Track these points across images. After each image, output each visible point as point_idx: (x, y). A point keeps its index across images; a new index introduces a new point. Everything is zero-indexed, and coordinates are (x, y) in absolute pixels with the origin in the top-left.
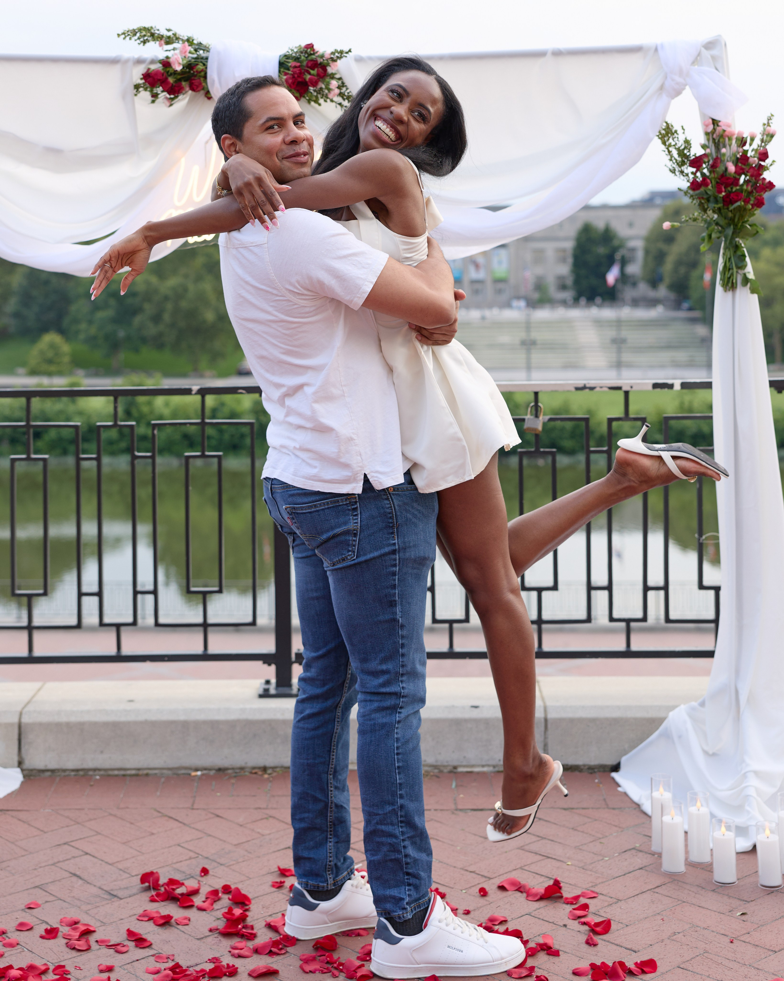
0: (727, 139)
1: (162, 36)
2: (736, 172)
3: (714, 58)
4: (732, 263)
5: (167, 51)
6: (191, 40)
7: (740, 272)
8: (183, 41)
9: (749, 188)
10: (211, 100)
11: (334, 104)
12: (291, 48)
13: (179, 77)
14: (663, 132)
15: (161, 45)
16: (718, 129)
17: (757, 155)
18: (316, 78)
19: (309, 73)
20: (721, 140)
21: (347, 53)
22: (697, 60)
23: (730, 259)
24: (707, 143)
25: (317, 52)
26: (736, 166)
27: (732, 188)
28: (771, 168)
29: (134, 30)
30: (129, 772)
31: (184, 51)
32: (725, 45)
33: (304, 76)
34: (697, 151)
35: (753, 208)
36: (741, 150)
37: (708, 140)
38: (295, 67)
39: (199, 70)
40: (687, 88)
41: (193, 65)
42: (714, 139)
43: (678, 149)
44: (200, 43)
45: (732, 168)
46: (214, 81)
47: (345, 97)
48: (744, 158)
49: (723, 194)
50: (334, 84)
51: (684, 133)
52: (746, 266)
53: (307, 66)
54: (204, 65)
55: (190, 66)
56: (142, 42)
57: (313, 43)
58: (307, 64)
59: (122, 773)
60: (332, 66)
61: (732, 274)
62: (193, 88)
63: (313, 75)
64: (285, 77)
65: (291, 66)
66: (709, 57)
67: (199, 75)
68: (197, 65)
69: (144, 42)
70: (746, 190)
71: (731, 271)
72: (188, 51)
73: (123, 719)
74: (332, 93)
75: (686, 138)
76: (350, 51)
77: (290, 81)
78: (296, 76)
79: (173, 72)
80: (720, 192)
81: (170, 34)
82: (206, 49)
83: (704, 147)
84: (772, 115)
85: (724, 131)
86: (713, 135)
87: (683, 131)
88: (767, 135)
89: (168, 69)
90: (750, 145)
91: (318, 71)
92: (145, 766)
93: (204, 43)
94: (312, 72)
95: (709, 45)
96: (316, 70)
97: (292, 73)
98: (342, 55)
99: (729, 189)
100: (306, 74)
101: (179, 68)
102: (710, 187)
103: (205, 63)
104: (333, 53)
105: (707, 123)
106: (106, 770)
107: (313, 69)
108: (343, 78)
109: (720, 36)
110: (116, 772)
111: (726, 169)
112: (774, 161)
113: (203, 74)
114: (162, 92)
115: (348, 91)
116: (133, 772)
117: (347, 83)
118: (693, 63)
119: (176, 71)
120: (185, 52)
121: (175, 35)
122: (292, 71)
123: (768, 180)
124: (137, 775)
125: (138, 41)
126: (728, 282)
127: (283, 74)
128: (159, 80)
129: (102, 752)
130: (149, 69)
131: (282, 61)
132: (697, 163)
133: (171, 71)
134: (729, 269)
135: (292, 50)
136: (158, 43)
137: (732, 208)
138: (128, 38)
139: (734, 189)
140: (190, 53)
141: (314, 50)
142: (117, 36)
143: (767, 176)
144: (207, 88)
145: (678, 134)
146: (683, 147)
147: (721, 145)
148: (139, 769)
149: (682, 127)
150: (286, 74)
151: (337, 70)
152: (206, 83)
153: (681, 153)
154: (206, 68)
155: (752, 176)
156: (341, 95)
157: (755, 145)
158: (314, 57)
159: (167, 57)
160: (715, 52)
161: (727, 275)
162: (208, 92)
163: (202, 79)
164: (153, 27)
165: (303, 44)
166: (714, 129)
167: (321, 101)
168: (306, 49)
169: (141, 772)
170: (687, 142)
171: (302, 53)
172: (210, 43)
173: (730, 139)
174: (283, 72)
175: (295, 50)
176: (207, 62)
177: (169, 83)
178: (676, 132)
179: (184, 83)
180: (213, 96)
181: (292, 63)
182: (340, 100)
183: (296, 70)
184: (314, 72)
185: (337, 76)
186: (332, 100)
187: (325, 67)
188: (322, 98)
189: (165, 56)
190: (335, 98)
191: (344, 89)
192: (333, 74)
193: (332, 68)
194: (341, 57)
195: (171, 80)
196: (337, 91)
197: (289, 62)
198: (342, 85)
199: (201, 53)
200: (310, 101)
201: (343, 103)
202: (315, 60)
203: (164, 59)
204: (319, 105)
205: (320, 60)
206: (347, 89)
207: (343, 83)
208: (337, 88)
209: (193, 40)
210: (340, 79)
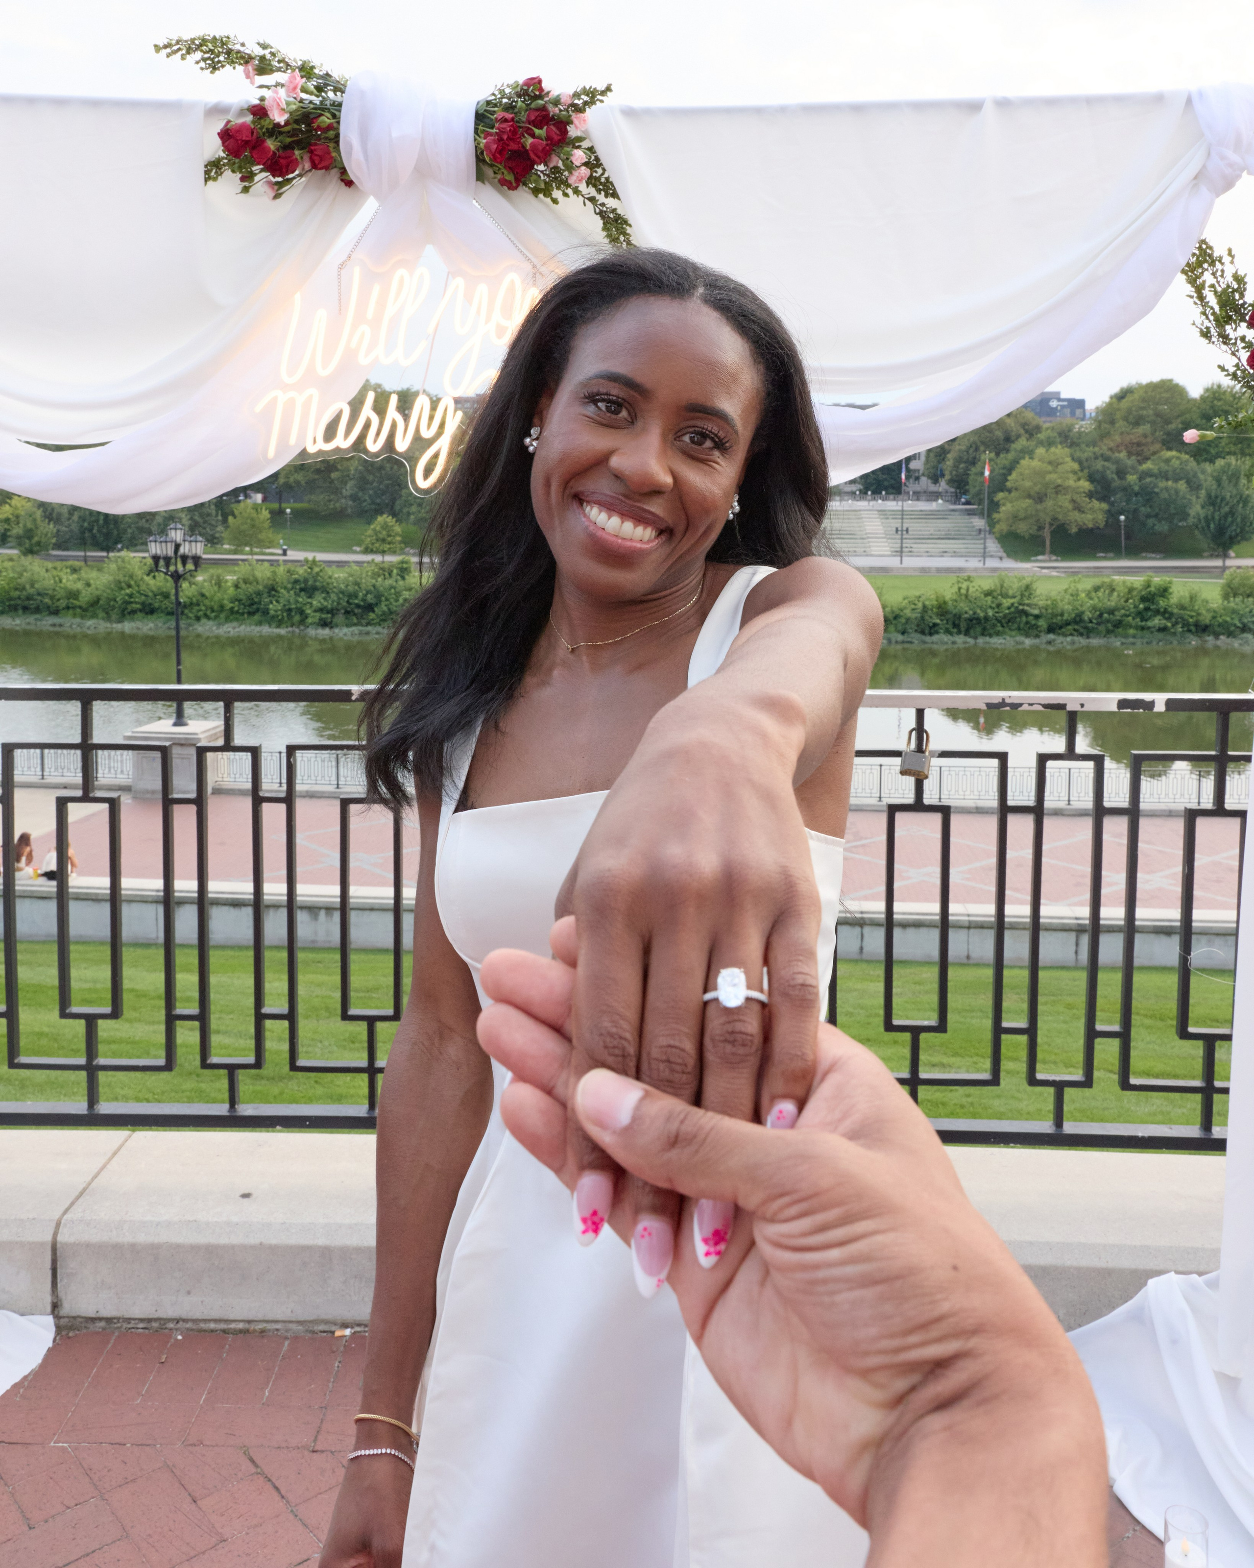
1: (252, 57)
5: (261, 87)
6: (308, 68)
8: (293, 69)
10: (352, 187)
11: (580, 199)
12: (499, 87)
13: (285, 140)
15: (248, 75)
18: (545, 142)
19: (533, 135)
21: (603, 93)
25: (548, 93)
30: (233, 1326)
31: (292, 86)
33: (522, 140)
38: (505, 120)
39: (324, 126)
40: (1245, 174)
41: (311, 116)
43: (1220, 293)
44: (327, 74)
46: (351, 147)
47: (600, 187)
50: (579, 156)
53: (528, 121)
54: (334, 116)
55: (303, 117)
56: (209, 65)
57: (541, 76)
58: (528, 116)
59: (223, 1326)
60: (576, 121)
62: (316, 164)
63: (539, 138)
64: (486, 140)
65: (497, 119)
67: (324, 135)
68: (321, 115)
69: (214, 69)
72: (302, 89)
73: (224, 1240)
74: (576, 173)
75: (1237, 273)
76: (609, 88)
77: (497, 146)
78: (506, 136)
79: (271, 126)
81: (265, 53)
82: (339, 88)
89: (263, 123)
91: (549, 130)
92: (260, 1317)
93: (336, 75)
94: (537, 132)
96: (545, 128)
97: (499, 131)
98: (595, 99)
100: (526, 135)
101: (281, 118)
103: (337, 113)
104: (577, 95)
106: (195, 1321)
107: (541, 128)
108: (597, 148)
110: (212, 1326)
114: (260, 170)
115: (606, 175)
116: (241, 1326)
119: (277, 126)
120: (295, 88)
121: (275, 55)
122: (499, 128)
124: (247, 1331)
125: (202, 64)
127: (482, 135)
128: (247, 142)
129: (189, 1293)
130: (231, 121)
131: (481, 112)
133: (266, 124)
135: (502, 92)
136: (241, 69)
138: (178, 56)
140: (307, 92)
141: (541, 89)
142: (155, 49)
144: (341, 161)
145: (1222, 264)
146: (1229, 290)
148: (249, 1322)
149: (1230, 250)
150: (487, 134)
151: (586, 132)
152: (339, 152)
154: (338, 123)
156: (592, 181)
158: (541, 102)
159: (262, 99)
162: (343, 171)
163: (331, 144)
164: (232, 36)
165: (521, 80)
167: (557, 194)
168: (526, 89)
169: (252, 1327)
171: (519, 95)
172: (345, 77)
174: (483, 131)
175: (507, 91)
176: (340, 111)
177: (269, 150)
179: (297, 153)
180: (352, 177)
181: (500, 114)
182: (592, 191)
183: (504, 125)
184: (541, 132)
185: (585, 144)
186: (577, 191)
187: (562, 124)
188: (558, 188)
189: (258, 96)
190: (583, 187)
191: (600, 171)
192: (580, 139)
193: (576, 127)
194: (592, 102)
195: (271, 144)
196: (585, 171)
197: (493, 113)
198: (594, 163)
199: (331, 94)
200: (536, 192)
201: (598, 197)
202: (544, 109)
203: (257, 102)
204: (555, 201)
205: (553, 110)
206: (604, 170)
207: (597, 159)
208: (586, 164)
209: (313, 67)
210: (591, 149)
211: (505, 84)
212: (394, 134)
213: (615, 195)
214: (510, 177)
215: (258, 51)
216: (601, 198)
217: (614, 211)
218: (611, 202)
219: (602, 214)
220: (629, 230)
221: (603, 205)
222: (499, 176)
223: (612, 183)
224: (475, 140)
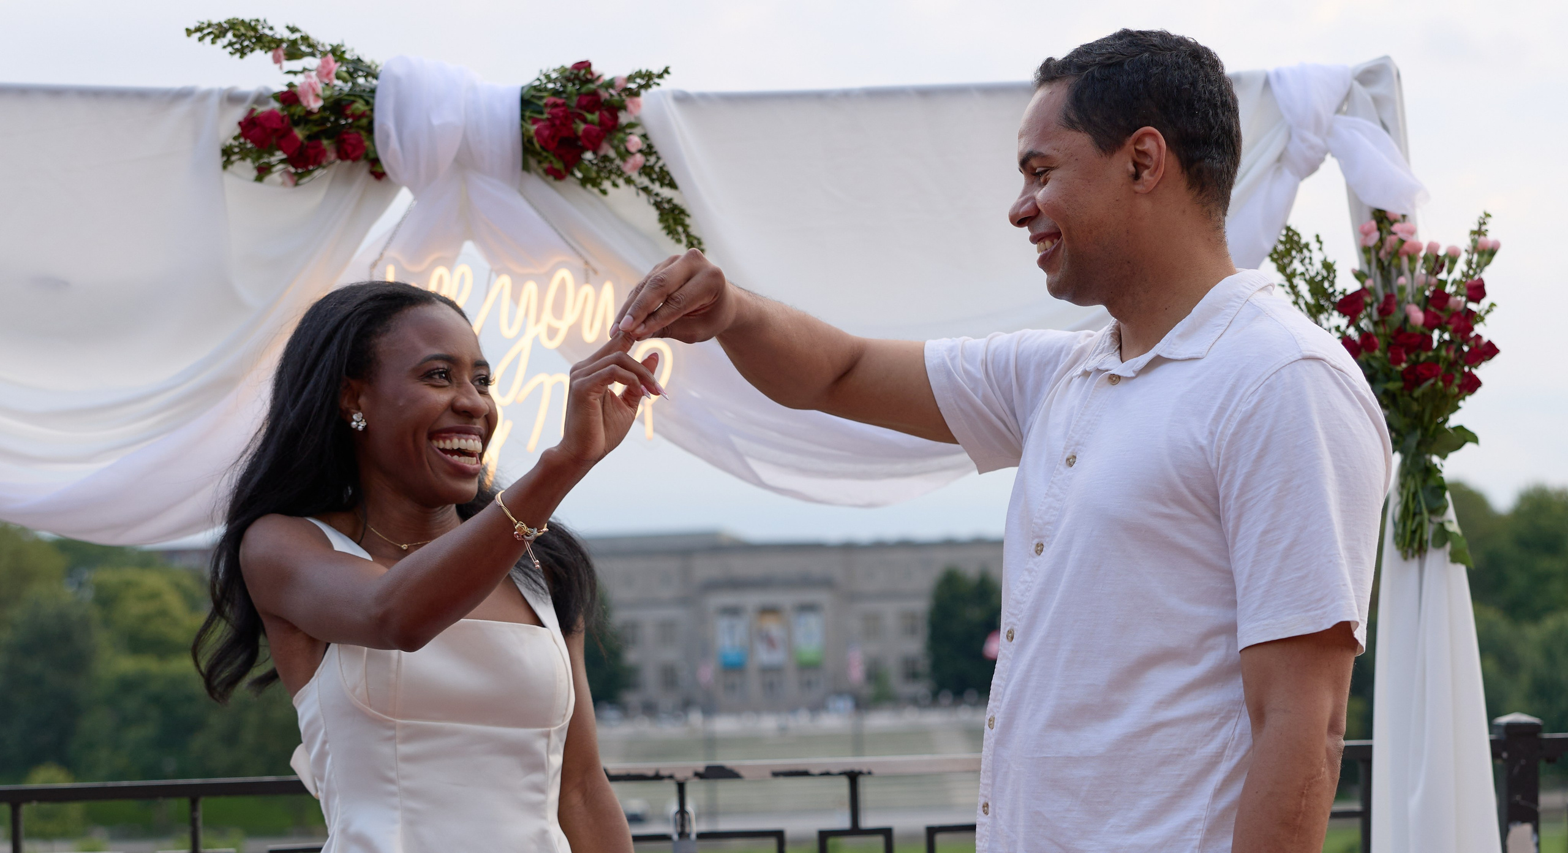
0: (1405, 260)
1: (281, 41)
2: (1425, 324)
3: (1377, 101)
4: (1419, 502)
5: (289, 72)
6: (338, 53)
7: (1436, 519)
8: (324, 54)
9: (1452, 355)
10: (384, 179)
11: (632, 189)
12: (544, 71)
13: (316, 129)
14: (1281, 247)
15: (277, 60)
16: (1391, 240)
17: (1465, 291)
18: (598, 128)
19: (584, 120)
20: (1395, 262)
21: (660, 76)
22: (1346, 103)
23: (1415, 495)
24: (1366, 269)
25: (599, 77)
26: (1425, 311)
27: (1418, 356)
28: (1488, 318)
29: (220, 25)
31: (325, 71)
32: (1398, 76)
33: (574, 126)
34: (1346, 283)
35: (1460, 392)
36: (1433, 280)
37: (1369, 263)
38: (555, 105)
39: (358, 113)
40: (1328, 157)
41: (344, 103)
42: (1379, 260)
43: (1311, 282)
44: (359, 59)
45: (1417, 316)
46: (388, 136)
47: (654, 176)
48: (1440, 297)
49: (1404, 365)
50: (635, 142)
51: (1320, 249)
52: (1446, 507)
53: (579, 106)
54: (367, 103)
55: (337, 105)
56: (237, 50)
57: (591, 60)
58: (579, 101)
60: (630, 106)
61: (1421, 525)
62: (343, 155)
63: (592, 123)
64: (535, 127)
65: (546, 105)
66: (1369, 98)
67: (356, 123)
68: (353, 102)
69: (243, 54)
70: (1445, 359)
71: (1418, 519)
72: (334, 72)
74: (631, 161)
75: (1325, 260)
76: (666, 71)
77: (546, 133)
78: (557, 122)
79: (302, 113)
80: (1398, 362)
81: (297, 36)
82: (371, 73)
83: (1359, 276)
84: (1488, 215)
85: (1402, 242)
86: (1377, 253)
87: (1318, 245)
88: (1481, 253)
89: (293, 109)
90: (1450, 272)
91: (601, 116)
93: (367, 59)
94: (589, 117)
95: (1370, 75)
96: (597, 114)
97: (550, 116)
98: (651, 82)
99: (1413, 356)
100: (578, 121)
101: (315, 105)
102: (1377, 353)
103: (371, 100)
104: (631, 78)
105: (1367, 227)
107: (592, 112)
108: (651, 135)
109: (1387, 58)
111: (1406, 319)
112: (1492, 305)
113: (364, 121)
114: (282, 161)
115: (660, 163)
117: (658, 146)
118: (1338, 111)
119: (310, 113)
120: (328, 74)
121: (305, 39)
122: (549, 113)
123: (1485, 339)
125: (230, 49)
126: (1412, 540)
127: (530, 122)
128: (276, 135)
130: (253, 110)
131: (527, 97)
132: (1350, 305)
133: (298, 111)
134: (1415, 515)
135: (548, 77)
136: (270, 54)
137: (1417, 393)
138: (208, 39)
139: (1423, 357)
140: (338, 77)
141: (591, 73)
142: (184, 33)
143: (1484, 331)
144: (375, 152)
145: (1310, 251)
146: (1319, 278)
147: (1394, 272)
149: (1318, 236)
150: (535, 121)
151: (637, 118)
152: (372, 141)
153: (1316, 288)
154: (372, 110)
155: (1455, 332)
156: (646, 170)
157: (1457, 274)
158: (592, 86)
159: (290, 85)
160: (1378, 89)
161: (1411, 525)
162: (375, 161)
163: (363, 134)
164: (262, 19)
165: (569, 64)
166: (1382, 240)
167: (607, 185)
168: (575, 72)
170: (1328, 266)
171: (568, 79)
172: (378, 62)
173: (1412, 259)
174: (531, 117)
175: (554, 75)
176: (373, 98)
177: (295, 138)
178: (1307, 246)
179: (325, 143)
180: (386, 169)
181: (548, 99)
182: (645, 181)
183: (555, 110)
184: (593, 117)
185: (638, 131)
186: (629, 181)
187: (614, 109)
188: (608, 178)
189: (287, 82)
190: (635, 175)
191: (653, 159)
192: (632, 125)
193: (631, 112)
194: (647, 86)
195: (299, 133)
196: (639, 159)
197: (541, 98)
198: (649, 150)
199: (361, 81)
200: (584, 182)
201: (651, 186)
202: (594, 94)
203: (285, 89)
204: (604, 192)
205: (604, 95)
206: (658, 158)
207: (650, 147)
208: (640, 151)
209: (344, 52)
210: (645, 136)
211: (551, 69)
212: (436, 122)
213: (672, 185)
214: (558, 165)
215: (286, 34)
216: (656, 187)
217: (670, 201)
218: (666, 192)
219: (658, 205)
220: (688, 221)
221: (657, 195)
222: (546, 165)
223: (668, 173)
224: (522, 126)
